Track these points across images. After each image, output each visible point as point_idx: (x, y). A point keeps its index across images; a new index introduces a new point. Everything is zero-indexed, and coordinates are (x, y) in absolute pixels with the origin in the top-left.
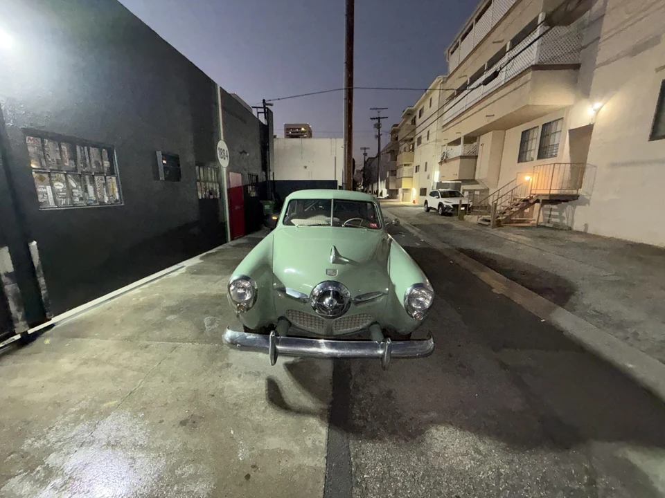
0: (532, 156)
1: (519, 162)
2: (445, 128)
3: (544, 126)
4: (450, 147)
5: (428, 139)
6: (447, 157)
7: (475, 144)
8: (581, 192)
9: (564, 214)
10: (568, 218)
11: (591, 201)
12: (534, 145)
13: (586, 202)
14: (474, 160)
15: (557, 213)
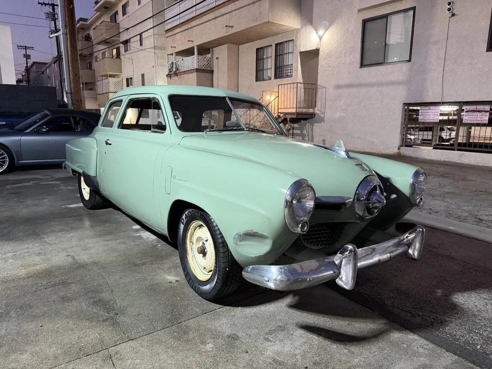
0: (269, 75)
1: (256, 81)
2: (170, 34)
3: (276, 45)
4: (179, 58)
5: (141, 45)
6: (177, 69)
7: (209, 56)
8: (317, 111)
9: (305, 132)
10: (308, 136)
11: (325, 119)
12: (270, 64)
13: (322, 120)
14: (210, 74)
15: (299, 132)
